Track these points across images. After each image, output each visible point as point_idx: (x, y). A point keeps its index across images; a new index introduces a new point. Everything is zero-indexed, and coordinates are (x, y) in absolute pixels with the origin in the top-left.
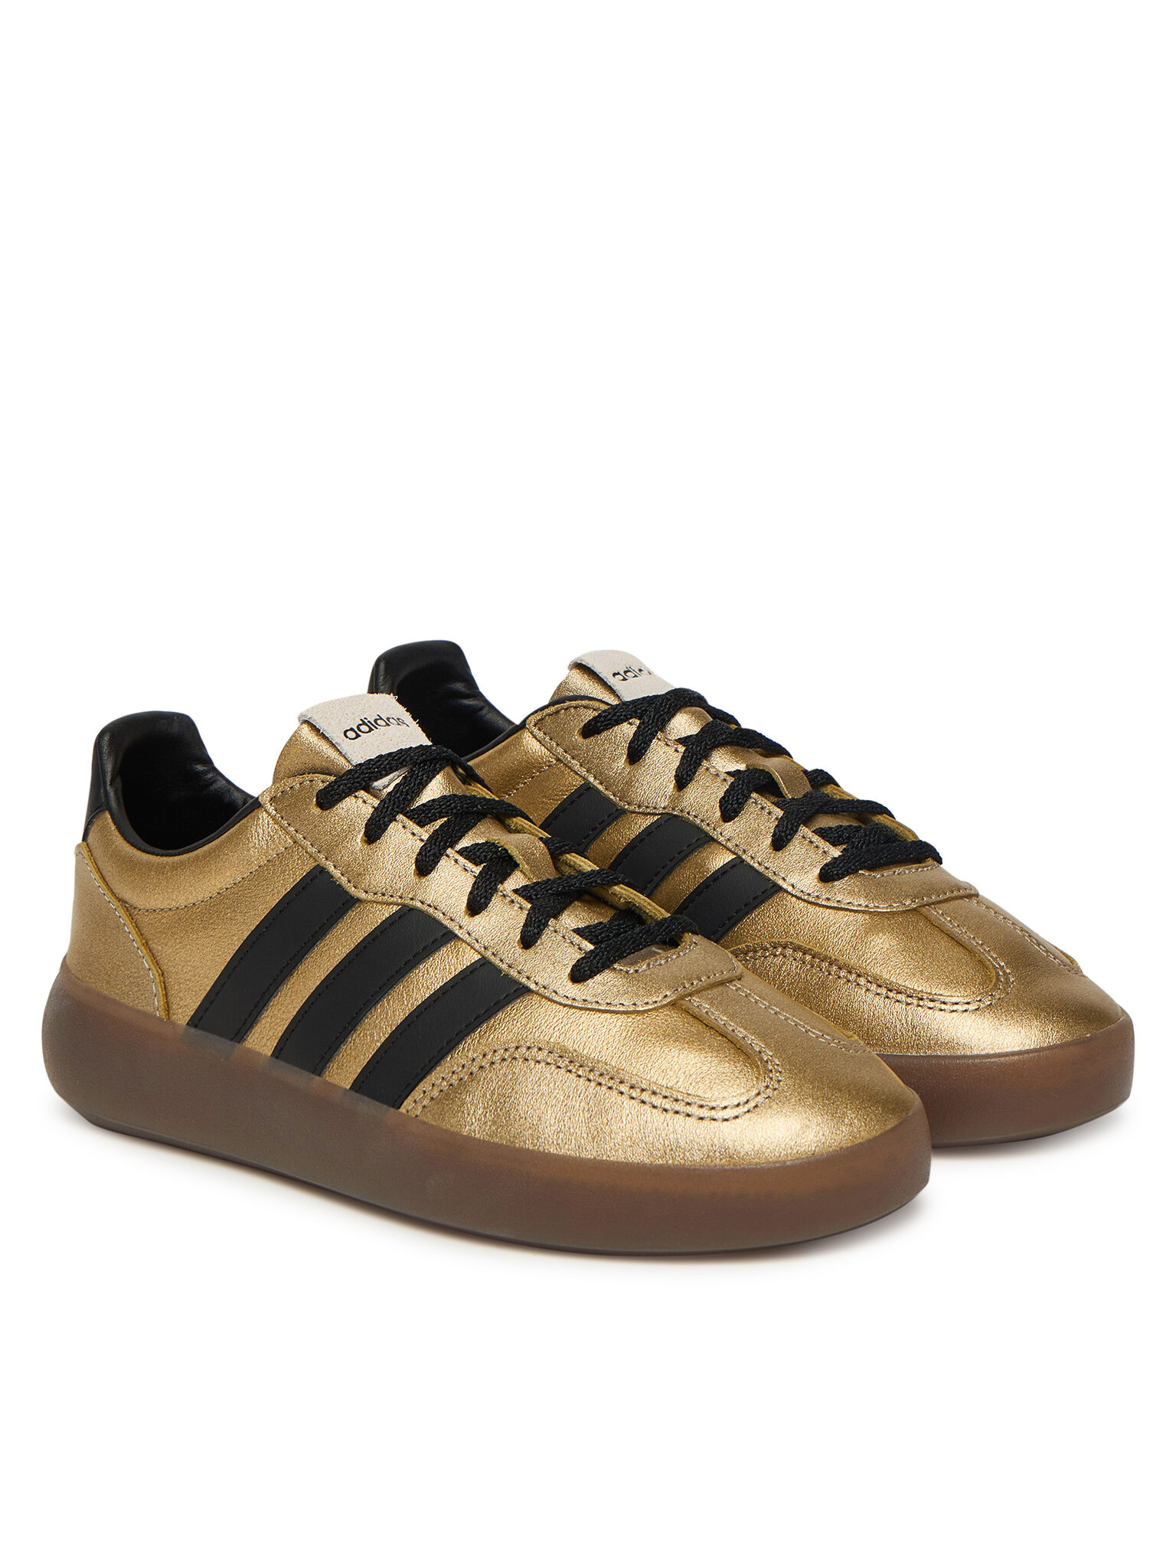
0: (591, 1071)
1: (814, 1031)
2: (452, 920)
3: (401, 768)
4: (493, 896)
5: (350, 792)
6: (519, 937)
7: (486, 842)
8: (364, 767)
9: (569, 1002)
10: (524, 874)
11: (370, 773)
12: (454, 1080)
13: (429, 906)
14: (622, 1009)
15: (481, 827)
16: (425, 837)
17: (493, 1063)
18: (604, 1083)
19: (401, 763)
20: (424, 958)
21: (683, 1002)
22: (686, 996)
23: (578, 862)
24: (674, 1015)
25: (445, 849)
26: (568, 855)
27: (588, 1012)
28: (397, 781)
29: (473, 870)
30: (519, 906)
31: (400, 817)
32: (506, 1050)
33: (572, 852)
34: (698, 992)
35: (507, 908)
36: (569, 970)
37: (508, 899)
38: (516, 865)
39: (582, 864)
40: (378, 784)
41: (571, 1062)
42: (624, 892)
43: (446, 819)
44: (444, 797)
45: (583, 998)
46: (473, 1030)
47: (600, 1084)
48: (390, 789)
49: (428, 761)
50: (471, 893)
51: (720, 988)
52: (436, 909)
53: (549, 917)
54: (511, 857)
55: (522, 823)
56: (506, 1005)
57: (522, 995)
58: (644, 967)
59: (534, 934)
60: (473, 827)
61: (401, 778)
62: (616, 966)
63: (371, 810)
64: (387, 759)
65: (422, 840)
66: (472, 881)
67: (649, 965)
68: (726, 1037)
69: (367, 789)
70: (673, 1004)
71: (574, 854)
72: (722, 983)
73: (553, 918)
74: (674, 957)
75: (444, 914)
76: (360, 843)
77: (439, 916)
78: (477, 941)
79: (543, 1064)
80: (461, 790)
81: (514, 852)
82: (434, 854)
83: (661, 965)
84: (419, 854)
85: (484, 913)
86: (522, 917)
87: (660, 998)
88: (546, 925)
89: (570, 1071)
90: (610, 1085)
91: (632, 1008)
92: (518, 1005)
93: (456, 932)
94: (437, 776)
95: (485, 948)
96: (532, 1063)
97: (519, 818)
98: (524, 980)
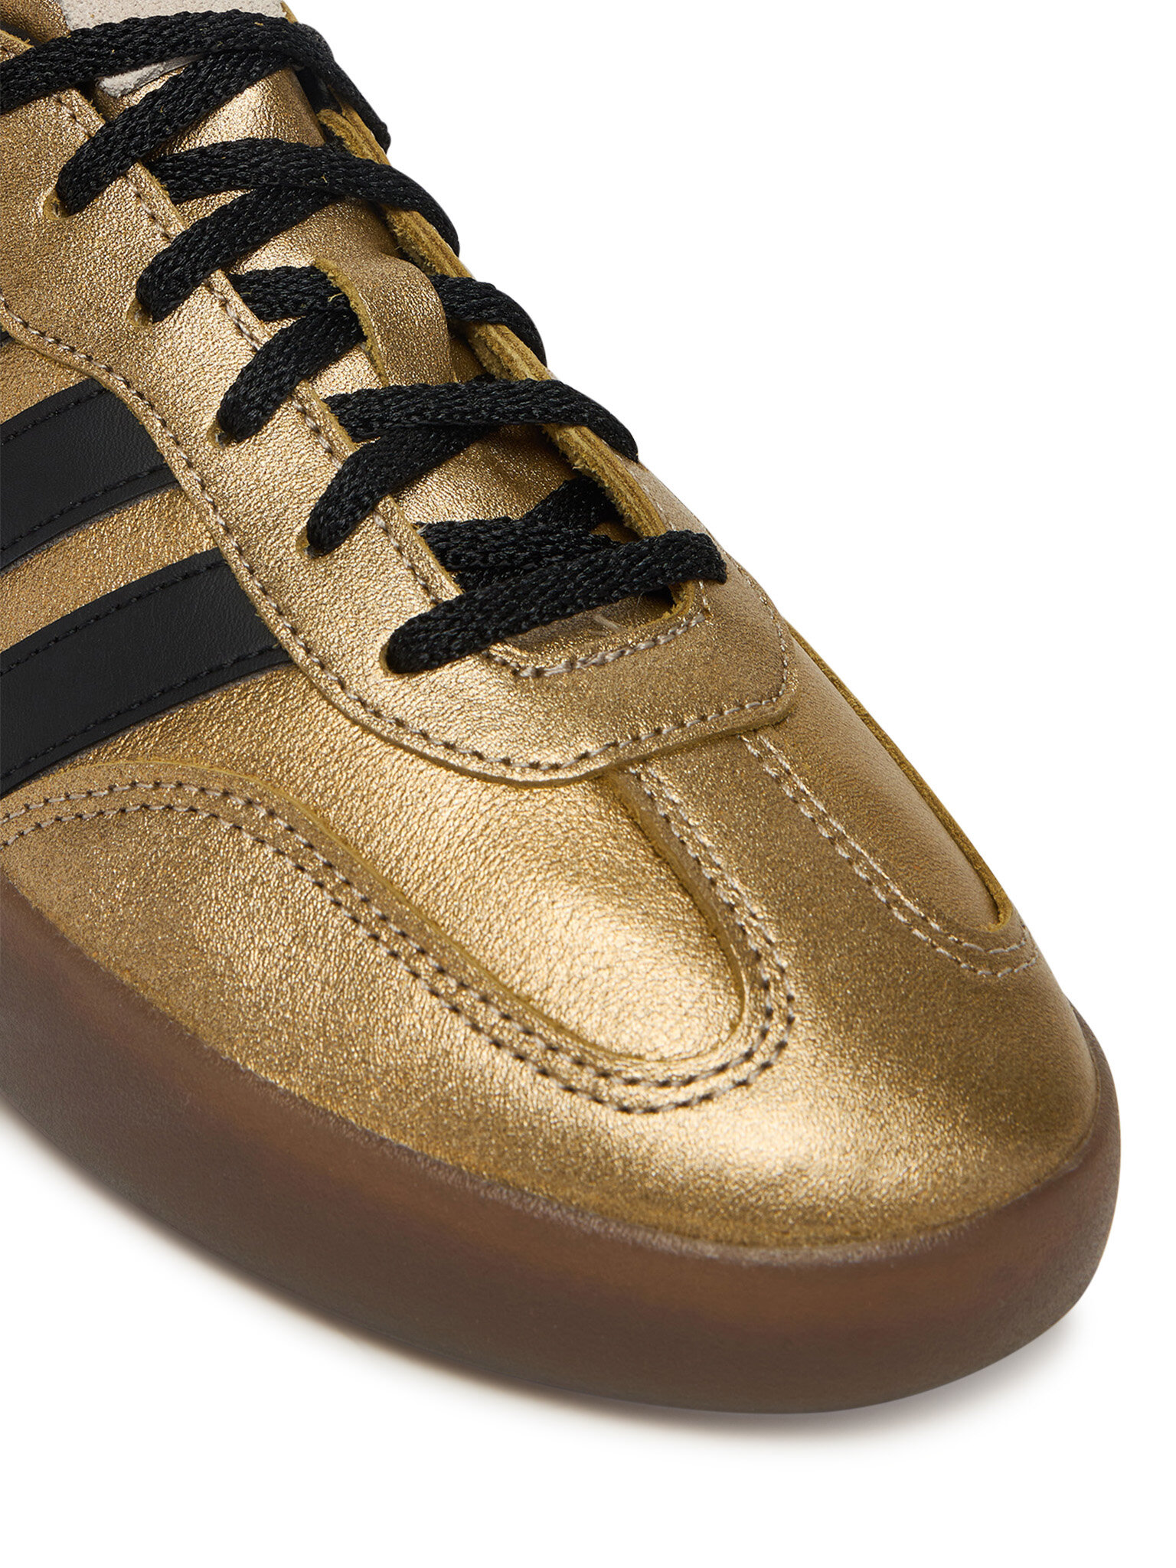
0: (365, 900)
1: (908, 903)
2: (178, 443)
3: (170, 57)
4: (279, 407)
5: (49, 88)
6: (304, 524)
7: (312, 267)
8: (89, 41)
9: (363, 716)
10: (372, 361)
11: (99, 56)
12: (88, 809)
13: (140, 395)
14: (474, 766)
15: (315, 228)
16: (177, 228)
17: (170, 808)
18: (384, 938)
19: (173, 48)
20: (101, 513)
21: (621, 778)
22: (631, 762)
23: (509, 350)
24: (590, 808)
25: (208, 270)
26: (491, 329)
27: (399, 752)
28: (158, 85)
29: (256, 334)
30: (327, 445)
31: (139, 170)
32: (203, 790)
33: (503, 323)
34: (665, 753)
35: (303, 443)
36: (384, 638)
37: (310, 423)
38: (361, 338)
39: (515, 356)
40: (112, 84)
41: (329, 865)
42: (585, 446)
43: (240, 194)
44: (251, 143)
45: (398, 715)
46: (152, 716)
47: (376, 937)
48: (136, 100)
49: (235, 51)
50: (234, 388)
51: (723, 748)
52: (152, 407)
53: (383, 492)
54: (354, 318)
55: (418, 229)
56: (234, 680)
57: (271, 666)
58: (560, 667)
59: (338, 527)
60: (295, 223)
61: (167, 78)
62: (497, 650)
63: (82, 138)
64: (144, 32)
65: (166, 236)
66: (245, 358)
67: (571, 664)
68: (691, 896)
69: (89, 91)
70: (597, 778)
71: (505, 329)
72: (731, 736)
73: (391, 493)
74: (642, 646)
75: (164, 423)
76: (41, 210)
77: (153, 425)
78: (215, 508)
79: (269, 850)
80: (300, 130)
81: (362, 307)
82: (180, 278)
83: (603, 663)
84: (151, 268)
85: (247, 445)
86: (326, 473)
87: (571, 758)
88: (370, 509)
89: (321, 885)
90: (396, 948)
91: (499, 771)
92: (259, 686)
93: (178, 474)
94: (247, 92)
95: (227, 530)
96: (249, 840)
97: (416, 214)
98: (284, 634)
